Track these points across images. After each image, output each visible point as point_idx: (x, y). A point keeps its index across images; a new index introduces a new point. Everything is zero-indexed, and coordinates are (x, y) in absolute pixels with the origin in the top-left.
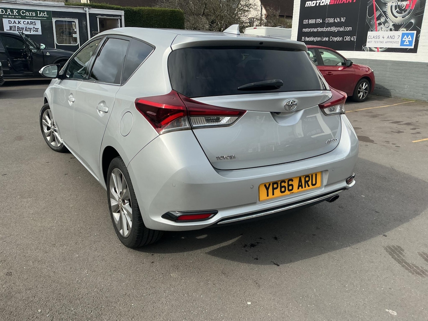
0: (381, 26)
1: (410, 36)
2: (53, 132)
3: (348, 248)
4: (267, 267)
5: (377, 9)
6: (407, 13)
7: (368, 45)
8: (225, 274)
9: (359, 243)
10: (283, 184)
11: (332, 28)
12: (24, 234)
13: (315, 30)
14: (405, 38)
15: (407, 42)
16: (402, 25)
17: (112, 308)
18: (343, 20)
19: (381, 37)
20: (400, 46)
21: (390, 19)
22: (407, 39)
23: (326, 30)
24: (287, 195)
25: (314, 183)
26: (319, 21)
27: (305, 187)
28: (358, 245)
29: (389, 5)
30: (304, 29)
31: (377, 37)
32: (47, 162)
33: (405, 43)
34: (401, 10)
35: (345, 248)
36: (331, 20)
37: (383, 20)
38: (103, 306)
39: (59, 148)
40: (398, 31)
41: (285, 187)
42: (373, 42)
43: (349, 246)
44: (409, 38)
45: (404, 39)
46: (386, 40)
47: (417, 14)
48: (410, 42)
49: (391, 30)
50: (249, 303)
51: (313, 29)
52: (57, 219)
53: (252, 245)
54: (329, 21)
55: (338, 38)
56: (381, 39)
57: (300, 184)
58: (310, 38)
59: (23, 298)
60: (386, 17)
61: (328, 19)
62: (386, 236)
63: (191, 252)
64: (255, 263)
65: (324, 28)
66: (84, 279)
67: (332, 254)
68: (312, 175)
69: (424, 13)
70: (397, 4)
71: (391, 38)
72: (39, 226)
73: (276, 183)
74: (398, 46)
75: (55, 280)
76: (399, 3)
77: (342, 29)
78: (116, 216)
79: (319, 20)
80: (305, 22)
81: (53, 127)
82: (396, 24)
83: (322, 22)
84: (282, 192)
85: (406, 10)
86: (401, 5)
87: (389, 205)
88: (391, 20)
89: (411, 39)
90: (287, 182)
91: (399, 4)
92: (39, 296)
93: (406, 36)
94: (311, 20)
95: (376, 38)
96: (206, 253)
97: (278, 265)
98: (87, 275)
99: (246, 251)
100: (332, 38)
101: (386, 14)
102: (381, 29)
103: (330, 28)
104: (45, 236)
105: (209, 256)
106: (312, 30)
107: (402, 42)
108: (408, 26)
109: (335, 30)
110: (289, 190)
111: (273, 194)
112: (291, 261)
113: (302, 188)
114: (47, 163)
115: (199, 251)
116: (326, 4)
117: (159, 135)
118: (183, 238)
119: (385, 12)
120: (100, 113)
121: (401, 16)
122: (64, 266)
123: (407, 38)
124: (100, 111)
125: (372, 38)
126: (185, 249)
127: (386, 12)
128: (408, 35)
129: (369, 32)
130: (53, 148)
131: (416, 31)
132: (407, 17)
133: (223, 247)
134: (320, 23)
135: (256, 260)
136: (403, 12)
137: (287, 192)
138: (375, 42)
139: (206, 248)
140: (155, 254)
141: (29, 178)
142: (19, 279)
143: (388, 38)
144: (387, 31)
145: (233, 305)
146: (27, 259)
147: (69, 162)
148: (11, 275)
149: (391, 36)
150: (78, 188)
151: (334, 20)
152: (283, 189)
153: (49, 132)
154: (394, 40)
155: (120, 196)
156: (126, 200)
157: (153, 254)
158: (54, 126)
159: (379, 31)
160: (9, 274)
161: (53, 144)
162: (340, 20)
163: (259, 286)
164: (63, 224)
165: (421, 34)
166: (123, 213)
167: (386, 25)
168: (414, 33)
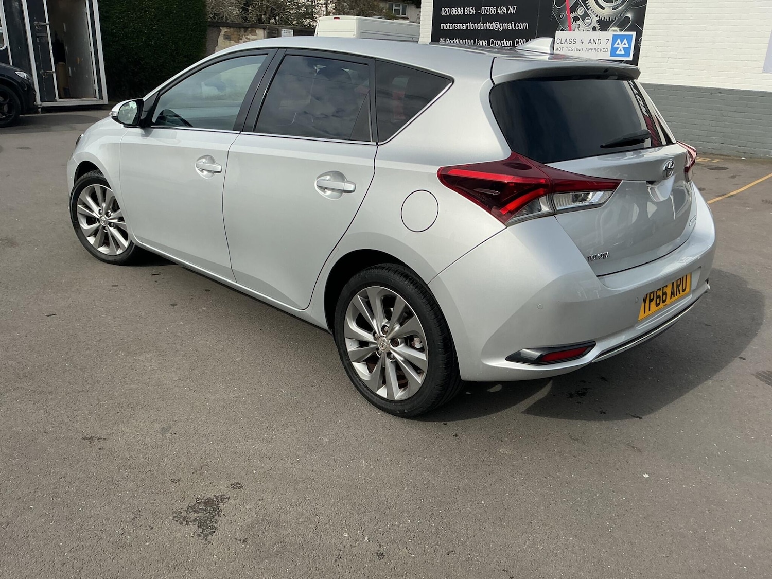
0: (578, 22)
1: (625, 41)
2: (104, 227)
3: (710, 382)
4: (627, 422)
6: (619, 1)
8: (577, 440)
9: (718, 373)
10: (659, 293)
11: (493, 24)
13: (464, 27)
14: (618, 44)
15: (621, 51)
16: (613, 21)
17: (456, 511)
18: (513, 11)
19: (578, 41)
20: (610, 56)
21: (593, 11)
22: (621, 46)
23: (483, 28)
24: (662, 309)
25: (684, 288)
26: (471, 12)
27: (677, 295)
30: (443, 25)
31: (573, 42)
33: (618, 52)
35: (705, 382)
36: (492, 10)
37: (582, 12)
38: (440, 511)
39: (119, 258)
40: (607, 32)
41: (659, 297)
42: (565, 49)
43: (709, 378)
44: (625, 44)
45: (616, 45)
46: (586, 45)
47: (636, 4)
48: (627, 50)
49: (594, 29)
50: (646, 476)
51: (460, 25)
52: (234, 384)
53: (582, 394)
54: (487, 11)
56: (578, 45)
57: (673, 291)
58: (454, 41)
60: (586, 7)
61: (486, 8)
62: (744, 359)
63: (499, 414)
64: (606, 419)
65: (480, 24)
66: (373, 475)
68: (683, 277)
69: (648, 3)
71: (594, 43)
72: (215, 400)
73: (652, 292)
74: (607, 56)
75: (327, 484)
77: (510, 26)
79: (470, 9)
80: (445, 11)
81: (104, 218)
82: (603, 19)
83: (474, 12)
84: (657, 305)
88: (594, 13)
89: (627, 46)
90: (662, 289)
92: (323, 512)
93: (619, 41)
94: (456, 8)
95: (570, 42)
96: (522, 412)
97: (641, 418)
98: (372, 467)
99: (579, 403)
100: (494, 42)
101: (586, 2)
102: (578, 28)
103: (489, 24)
104: (240, 415)
105: (530, 416)
106: (458, 26)
107: (614, 51)
108: (623, 24)
109: (499, 28)
110: (663, 301)
111: (650, 310)
112: (652, 410)
113: (674, 297)
114: (115, 287)
115: (510, 411)
117: (505, 227)
118: (468, 393)
120: (325, 192)
121: (611, 7)
122: (321, 459)
123: (622, 43)
124: (325, 188)
125: (563, 42)
126: (486, 409)
128: (622, 38)
129: (557, 32)
130: (104, 257)
131: (635, 33)
132: (620, 8)
133: (540, 401)
134: (471, 14)
135: (602, 414)
137: (662, 305)
138: (568, 49)
139: (518, 405)
140: (448, 423)
141: (109, 317)
142: (264, 492)
143: (590, 43)
144: (588, 31)
145: (627, 482)
146: (244, 457)
147: (156, 282)
148: (242, 487)
149: (594, 40)
150: (220, 328)
151: (497, 9)
152: (658, 300)
153: (95, 228)
154: (600, 47)
155: (382, 334)
156: (400, 339)
157: (445, 422)
158: (108, 216)
159: (574, 30)
160: (236, 486)
161: (103, 249)
162: (507, 11)
163: (639, 450)
164: (253, 391)
165: (644, 37)
166: (388, 362)
167: (586, 21)
168: (632, 35)
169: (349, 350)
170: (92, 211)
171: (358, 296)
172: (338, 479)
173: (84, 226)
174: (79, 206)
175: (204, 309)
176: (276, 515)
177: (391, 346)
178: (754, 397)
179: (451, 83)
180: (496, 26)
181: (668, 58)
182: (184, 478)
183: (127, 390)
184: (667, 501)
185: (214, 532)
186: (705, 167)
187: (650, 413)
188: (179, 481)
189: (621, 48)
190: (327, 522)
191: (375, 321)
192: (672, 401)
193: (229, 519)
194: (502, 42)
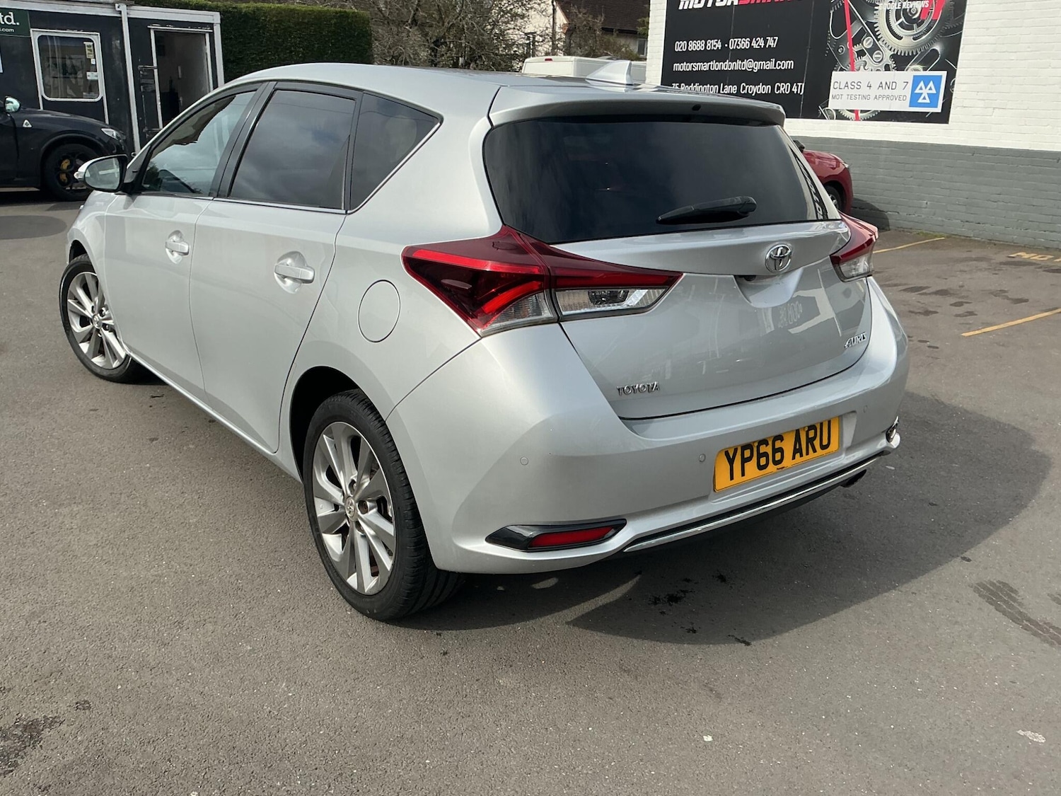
0: (864, 58)
1: (931, 84)
2: (98, 331)
3: (893, 594)
4: (723, 649)
5: (853, 18)
6: (923, 27)
7: (833, 104)
8: (628, 671)
9: (915, 580)
10: (763, 449)
11: (744, 63)
12: (90, 598)
13: (705, 67)
14: (921, 89)
15: (924, 98)
16: (914, 56)
17: (379, 773)
18: (773, 44)
19: (864, 85)
21: (884, 42)
22: (925, 91)
23: (732, 68)
24: (772, 475)
25: (825, 442)
26: (715, 46)
27: (807, 454)
28: (914, 585)
29: (882, 8)
30: (677, 65)
31: (856, 86)
32: (91, 410)
33: (920, 101)
34: (910, 21)
35: (886, 594)
36: (744, 44)
37: (869, 44)
38: (355, 771)
39: (115, 372)
40: (905, 72)
41: (766, 454)
42: (845, 97)
43: (895, 588)
45: (917, 91)
46: (875, 91)
47: (947, 32)
48: (933, 97)
49: (887, 68)
50: (708, 739)
51: (700, 64)
52: (165, 557)
53: (673, 599)
54: (738, 45)
55: (760, 86)
56: (864, 90)
57: (798, 447)
58: (692, 86)
59: (141, 766)
60: (876, 36)
61: (736, 40)
62: (969, 560)
63: (530, 623)
64: (691, 642)
65: (727, 63)
66: (286, 706)
67: (861, 608)
68: (821, 424)
69: (964, 30)
70: (901, 7)
71: (887, 88)
72: (125, 578)
73: (748, 446)
74: (904, 106)
75: (210, 715)
76: (904, 3)
77: (769, 65)
78: (333, 542)
79: (713, 42)
80: (680, 46)
81: (98, 317)
82: (899, 54)
83: (720, 46)
84: (760, 467)
85: (923, 22)
86: (910, 9)
87: (954, 488)
88: (887, 45)
89: (934, 91)
90: (770, 443)
91: (904, 7)
92: (180, 757)
93: (922, 84)
94: (695, 41)
95: (853, 87)
96: (568, 623)
97: (748, 644)
98: (291, 694)
99: (663, 613)
100: (747, 87)
101: (876, 30)
102: (864, 66)
103: (740, 62)
104: (147, 601)
105: (576, 628)
106: (696, 66)
107: (914, 98)
108: (928, 60)
109: (753, 68)
110: (776, 463)
111: (743, 474)
112: (774, 632)
113: (801, 456)
114: (91, 412)
115: (549, 620)
116: (729, 4)
117: (479, 338)
118: (500, 588)
119: (872, 26)
120: (284, 282)
121: (910, 35)
122: (222, 677)
123: (926, 88)
124: (285, 277)
125: (842, 86)
126: (514, 615)
127: (875, 26)
128: (926, 80)
129: (834, 73)
130: (98, 371)
131: (946, 72)
132: (924, 37)
133: (605, 607)
134: (715, 49)
135: (692, 634)
136: (915, 25)
137: (771, 468)
138: (850, 97)
139: (566, 611)
140: (445, 632)
141: (59, 453)
142: (115, 718)
143: (881, 88)
144: (878, 70)
145: (671, 746)
146: (117, 664)
147: (151, 406)
148: (89, 708)
149: (886, 83)
150: (196, 475)
151: (751, 42)
152: (763, 461)
153: (87, 332)
154: (895, 93)
155: (349, 492)
156: (370, 501)
157: (439, 632)
158: (102, 315)
159: (858, 70)
160: (83, 706)
161: (98, 360)
162: (765, 44)
163: (718, 696)
164: (185, 569)
165: (958, 79)
166: (358, 534)
167: (874, 56)
168: (941, 76)
169: (318, 515)
170: (85, 309)
171: (324, 436)
172: (229, 709)
173: (76, 327)
174: (69, 300)
175: (191, 446)
176: (111, 755)
177: (359, 513)
178: (956, 623)
179: (439, 124)
180: (749, 65)
181: (994, 108)
182: (20, 686)
183: (19, 554)
184: (722, 783)
185: (12, 771)
186: (1041, 268)
187: (768, 636)
188: (10, 689)
189: (925, 94)
190: (177, 772)
191: (341, 472)
192: (815, 620)
193: (44, 755)
194: (757, 87)
